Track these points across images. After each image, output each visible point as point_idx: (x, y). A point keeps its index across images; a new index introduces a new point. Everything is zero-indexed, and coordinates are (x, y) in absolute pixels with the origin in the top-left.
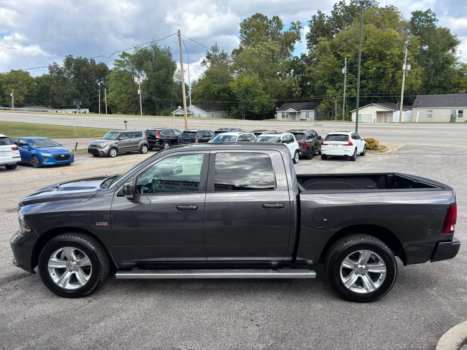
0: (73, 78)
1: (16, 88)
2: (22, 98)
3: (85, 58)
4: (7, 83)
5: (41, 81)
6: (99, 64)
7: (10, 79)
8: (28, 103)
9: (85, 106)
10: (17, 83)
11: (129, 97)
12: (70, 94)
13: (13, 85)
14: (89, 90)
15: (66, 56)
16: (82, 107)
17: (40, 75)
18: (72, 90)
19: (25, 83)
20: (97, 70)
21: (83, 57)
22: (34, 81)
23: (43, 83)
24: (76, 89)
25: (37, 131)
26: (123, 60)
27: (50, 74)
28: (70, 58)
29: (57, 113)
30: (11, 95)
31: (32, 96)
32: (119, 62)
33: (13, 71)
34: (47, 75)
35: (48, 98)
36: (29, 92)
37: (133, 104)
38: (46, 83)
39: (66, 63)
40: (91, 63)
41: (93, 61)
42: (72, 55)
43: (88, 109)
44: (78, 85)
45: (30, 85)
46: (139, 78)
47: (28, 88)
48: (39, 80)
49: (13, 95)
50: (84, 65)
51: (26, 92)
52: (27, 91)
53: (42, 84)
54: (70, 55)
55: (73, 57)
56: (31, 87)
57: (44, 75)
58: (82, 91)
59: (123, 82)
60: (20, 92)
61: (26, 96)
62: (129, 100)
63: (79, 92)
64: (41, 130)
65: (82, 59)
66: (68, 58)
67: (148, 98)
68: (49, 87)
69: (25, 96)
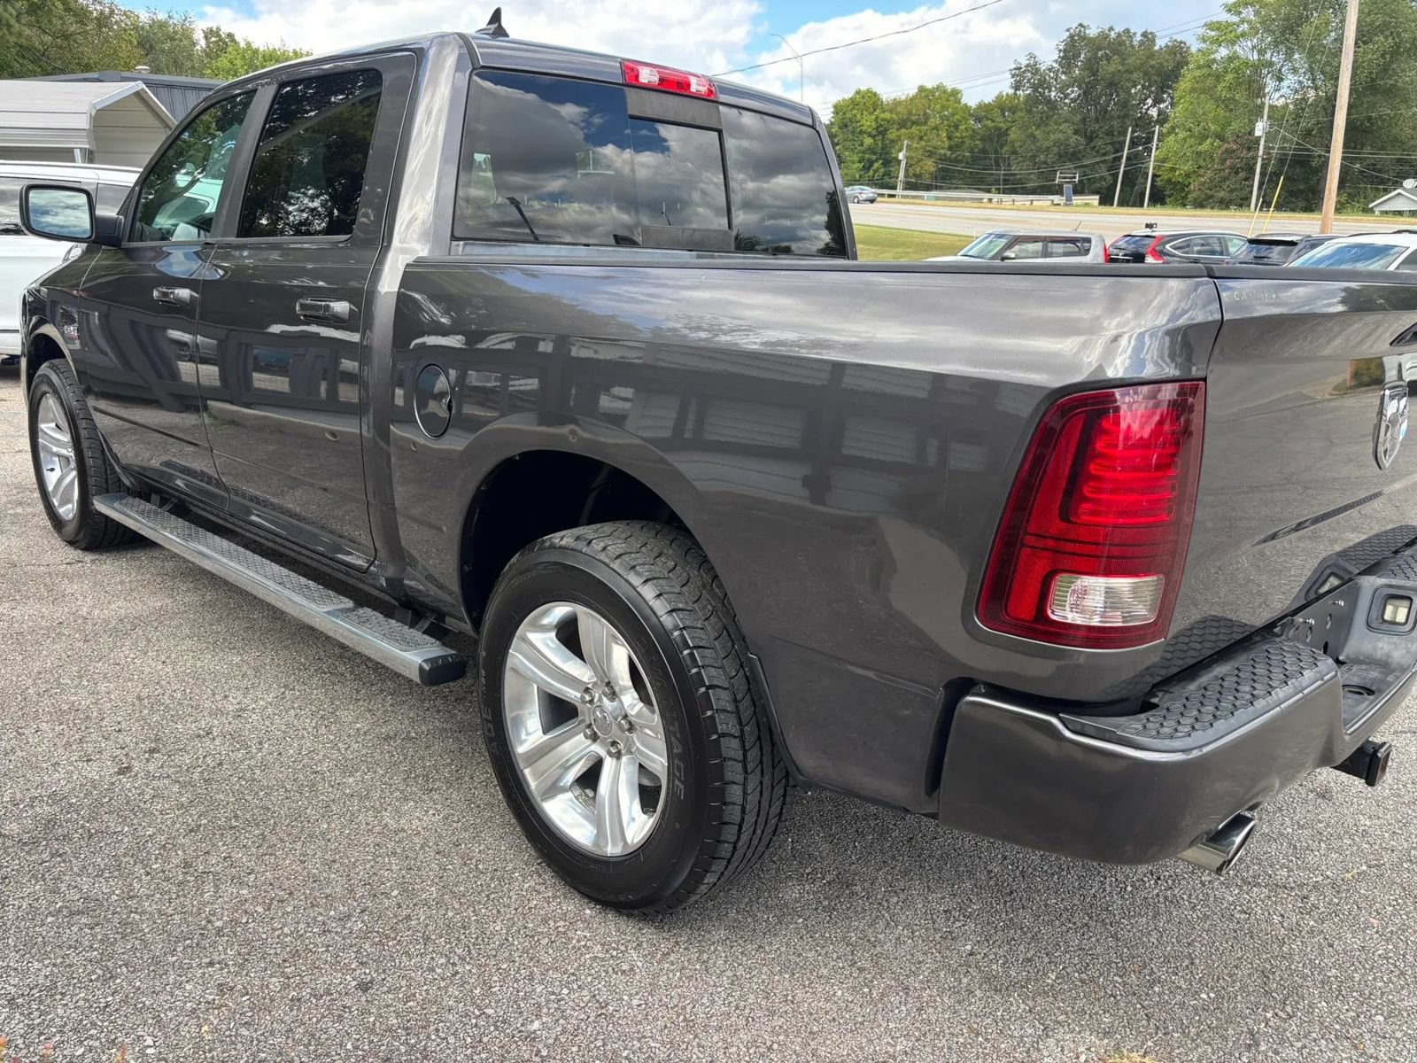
0: (1073, 100)
1: (921, 138)
2: (930, 166)
3: (1128, 31)
4: (903, 124)
5: (990, 116)
6: (1167, 46)
7: (910, 114)
8: (944, 178)
9: (1093, 186)
10: (925, 123)
11: (1227, 151)
12: (1056, 149)
13: (914, 129)
14: (1113, 135)
15: (1068, 30)
16: (1079, 190)
17: (989, 98)
18: (1061, 136)
19: (946, 122)
20: (1152, 67)
21: (1119, 28)
22: (971, 115)
23: (993, 121)
24: (1076, 132)
25: (900, 250)
26: (1235, 19)
27: (1011, 91)
28: (1078, 35)
29: (990, 205)
30: (901, 156)
31: (957, 161)
32: (1218, 29)
33: (922, 89)
34: (1007, 95)
35: (998, 165)
36: (950, 148)
37: (1237, 173)
38: (1000, 119)
39: (1065, 51)
40: (1141, 43)
41: (1149, 38)
42: (1085, 24)
43: (1098, 197)
44: (1084, 120)
45: (956, 127)
46: (1280, 79)
47: (949, 138)
48: (983, 112)
49: (907, 157)
50: (1116, 52)
51: (943, 148)
52: (947, 144)
53: (989, 123)
54: (1081, 25)
55: (1087, 32)
56: (958, 134)
57: (999, 97)
58: (1090, 139)
59: (1217, 100)
60: (928, 148)
61: (943, 159)
62: (1223, 161)
63: (1083, 141)
64: (908, 247)
65: (1113, 35)
66: (1071, 37)
67: (1295, 150)
68: (1006, 133)
69: (940, 159)
